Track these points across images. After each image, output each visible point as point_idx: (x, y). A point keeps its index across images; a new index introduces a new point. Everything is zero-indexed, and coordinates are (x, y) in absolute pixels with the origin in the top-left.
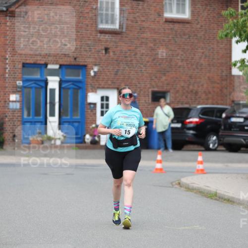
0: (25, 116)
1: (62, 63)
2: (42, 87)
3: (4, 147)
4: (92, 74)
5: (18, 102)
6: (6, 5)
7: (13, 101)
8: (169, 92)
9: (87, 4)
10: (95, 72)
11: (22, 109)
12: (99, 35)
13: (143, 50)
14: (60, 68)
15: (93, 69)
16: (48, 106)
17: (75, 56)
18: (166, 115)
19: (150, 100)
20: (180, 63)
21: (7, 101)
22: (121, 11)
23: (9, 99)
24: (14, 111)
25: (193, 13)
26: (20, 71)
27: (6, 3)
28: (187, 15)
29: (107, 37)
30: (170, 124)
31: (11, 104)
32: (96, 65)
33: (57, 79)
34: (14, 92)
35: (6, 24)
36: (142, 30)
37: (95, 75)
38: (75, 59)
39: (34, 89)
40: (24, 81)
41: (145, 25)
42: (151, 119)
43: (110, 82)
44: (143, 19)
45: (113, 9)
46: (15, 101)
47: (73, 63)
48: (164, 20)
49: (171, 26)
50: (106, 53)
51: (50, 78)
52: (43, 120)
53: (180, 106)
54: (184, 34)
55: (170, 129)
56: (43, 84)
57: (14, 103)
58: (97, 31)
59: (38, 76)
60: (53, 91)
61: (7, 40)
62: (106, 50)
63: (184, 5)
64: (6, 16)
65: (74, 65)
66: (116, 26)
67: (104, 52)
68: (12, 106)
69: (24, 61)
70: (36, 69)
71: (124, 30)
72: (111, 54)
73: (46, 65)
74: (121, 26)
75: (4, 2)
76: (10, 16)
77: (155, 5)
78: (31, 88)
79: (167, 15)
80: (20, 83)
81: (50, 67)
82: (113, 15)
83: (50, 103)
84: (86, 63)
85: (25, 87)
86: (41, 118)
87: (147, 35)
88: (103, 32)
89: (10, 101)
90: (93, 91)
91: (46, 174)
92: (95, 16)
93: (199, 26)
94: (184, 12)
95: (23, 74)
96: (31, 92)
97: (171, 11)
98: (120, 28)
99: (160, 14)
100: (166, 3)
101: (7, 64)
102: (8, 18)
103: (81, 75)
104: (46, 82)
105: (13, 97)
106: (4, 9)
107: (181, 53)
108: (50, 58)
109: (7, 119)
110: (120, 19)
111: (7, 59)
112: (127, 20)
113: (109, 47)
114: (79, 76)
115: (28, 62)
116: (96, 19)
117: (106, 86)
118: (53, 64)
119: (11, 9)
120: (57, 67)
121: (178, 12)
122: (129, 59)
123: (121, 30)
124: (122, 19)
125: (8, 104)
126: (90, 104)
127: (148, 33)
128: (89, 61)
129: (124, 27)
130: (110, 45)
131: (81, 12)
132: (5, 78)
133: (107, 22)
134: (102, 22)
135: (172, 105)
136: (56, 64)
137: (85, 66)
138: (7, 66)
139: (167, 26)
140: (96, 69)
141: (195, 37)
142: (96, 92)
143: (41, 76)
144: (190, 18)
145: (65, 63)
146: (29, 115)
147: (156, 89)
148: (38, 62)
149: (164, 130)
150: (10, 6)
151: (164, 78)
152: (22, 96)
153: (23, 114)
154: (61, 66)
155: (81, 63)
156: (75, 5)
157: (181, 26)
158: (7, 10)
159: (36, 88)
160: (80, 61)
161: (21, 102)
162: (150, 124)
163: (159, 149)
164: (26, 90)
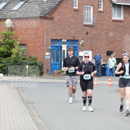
0: (52, 62)
1: (68, 39)
2: (60, 49)
3: (43, 75)
4: (81, 44)
5: (49, 56)
6: (44, 14)
7: (47, 55)
8: (114, 51)
9: (79, 14)
10: (82, 43)
11: (51, 59)
12: (84, 27)
13: (103, 33)
14: (67, 41)
15: (81, 42)
16: (62, 57)
17: (74, 36)
18: (113, 61)
19: (106, 55)
20: (119, 39)
21: (44, 56)
22: (93, 16)
23: (45, 54)
24: (47, 59)
25: (124, 17)
26: (50, 42)
27: (44, 13)
28: (122, 18)
29: (87, 28)
30: (115, 65)
31: (46, 56)
32: (82, 40)
33: (66, 46)
34: (47, 52)
35: (44, 22)
36: (102, 25)
37: (82, 44)
38: (74, 37)
39: (56, 50)
40: (51, 47)
41: (104, 22)
42: (106, 63)
43: (88, 47)
44: (103, 20)
45: (90, 16)
46: (48, 55)
47: (73, 39)
48: (112, 20)
49: (115, 23)
50: (87, 35)
51: (63, 45)
52: (60, 64)
53: (119, 57)
54: (121, 27)
55: (115, 67)
56: (60, 48)
57: (47, 56)
58: (83, 25)
59: (58, 45)
60: (64, 51)
61: (45, 29)
62: (87, 33)
63: (120, 14)
64: (44, 19)
65: (73, 40)
66: (92, 23)
67: (86, 34)
68: (47, 57)
69: (52, 38)
70: (57, 42)
71: (95, 25)
72: (89, 35)
73: (61, 40)
74: (93, 23)
75: (43, 13)
76: (45, 19)
77: (108, 14)
78: (55, 50)
79: (113, 18)
80: (50, 48)
81: (63, 41)
82: (90, 18)
83: (63, 56)
84: (78, 39)
85: (52, 49)
86: (59, 62)
87: (105, 27)
88: (86, 26)
89: (46, 55)
90: (81, 51)
91: (61, 87)
92: (82, 19)
93: (127, 23)
94: (120, 17)
95: (51, 44)
96: (55, 51)
97: (115, 17)
98: (93, 24)
99: (110, 18)
100: (113, 13)
101: (45, 39)
102: (45, 20)
103: (76, 44)
104: (61, 47)
105: (47, 54)
106: (44, 16)
107: (119, 34)
108: (63, 37)
109: (44, 63)
110: (93, 20)
111: (45, 37)
112: (96, 20)
113: (88, 32)
114: (75, 45)
115: (53, 38)
116: (82, 20)
117: (87, 49)
118: (64, 39)
119: (46, 16)
120: (66, 41)
121: (118, 17)
122: (97, 37)
123: (93, 25)
124: (94, 20)
125: (45, 57)
126: (80, 56)
127: (105, 26)
128: (80, 38)
129: (95, 23)
130: (88, 31)
131: (76, 17)
132: (44, 46)
133: (87, 22)
134: (85, 22)
135: (115, 57)
136: (66, 39)
137: (78, 40)
138: (45, 40)
139: (113, 23)
140: (82, 41)
141: (125, 28)
142: (83, 51)
143: (59, 44)
144: (123, 20)
145: (69, 39)
146: (54, 61)
147: (108, 50)
148: (58, 39)
149: (112, 68)
150: (46, 15)
151: (112, 45)
152: (51, 53)
153: (51, 61)
154: (68, 40)
155: (76, 39)
156: (74, 14)
157: (119, 23)
158: (45, 16)
159: (57, 50)
160: (76, 38)
161: (51, 56)
162: (106, 65)
163: (110, 76)
164: (52, 51)
